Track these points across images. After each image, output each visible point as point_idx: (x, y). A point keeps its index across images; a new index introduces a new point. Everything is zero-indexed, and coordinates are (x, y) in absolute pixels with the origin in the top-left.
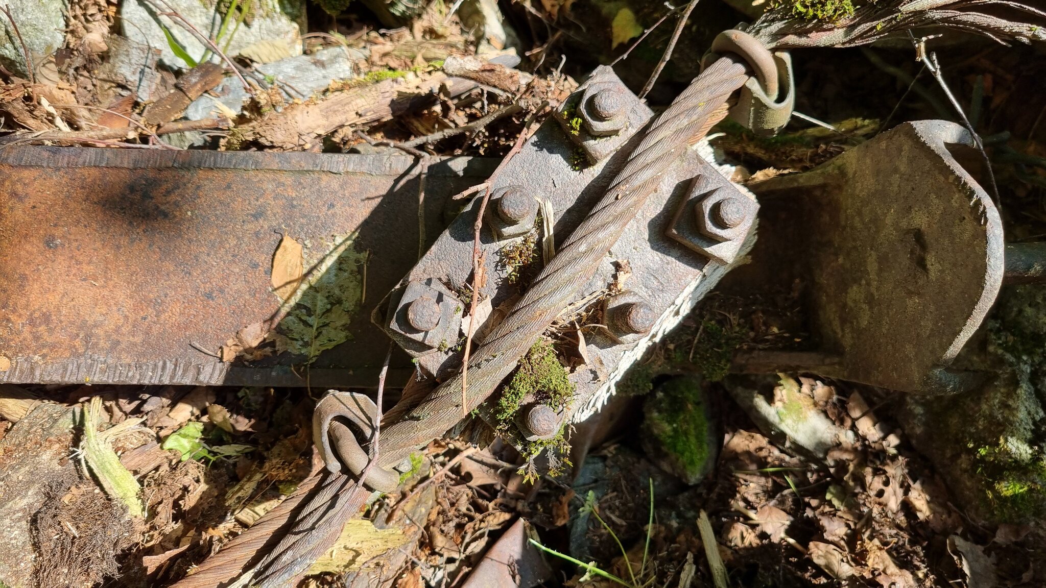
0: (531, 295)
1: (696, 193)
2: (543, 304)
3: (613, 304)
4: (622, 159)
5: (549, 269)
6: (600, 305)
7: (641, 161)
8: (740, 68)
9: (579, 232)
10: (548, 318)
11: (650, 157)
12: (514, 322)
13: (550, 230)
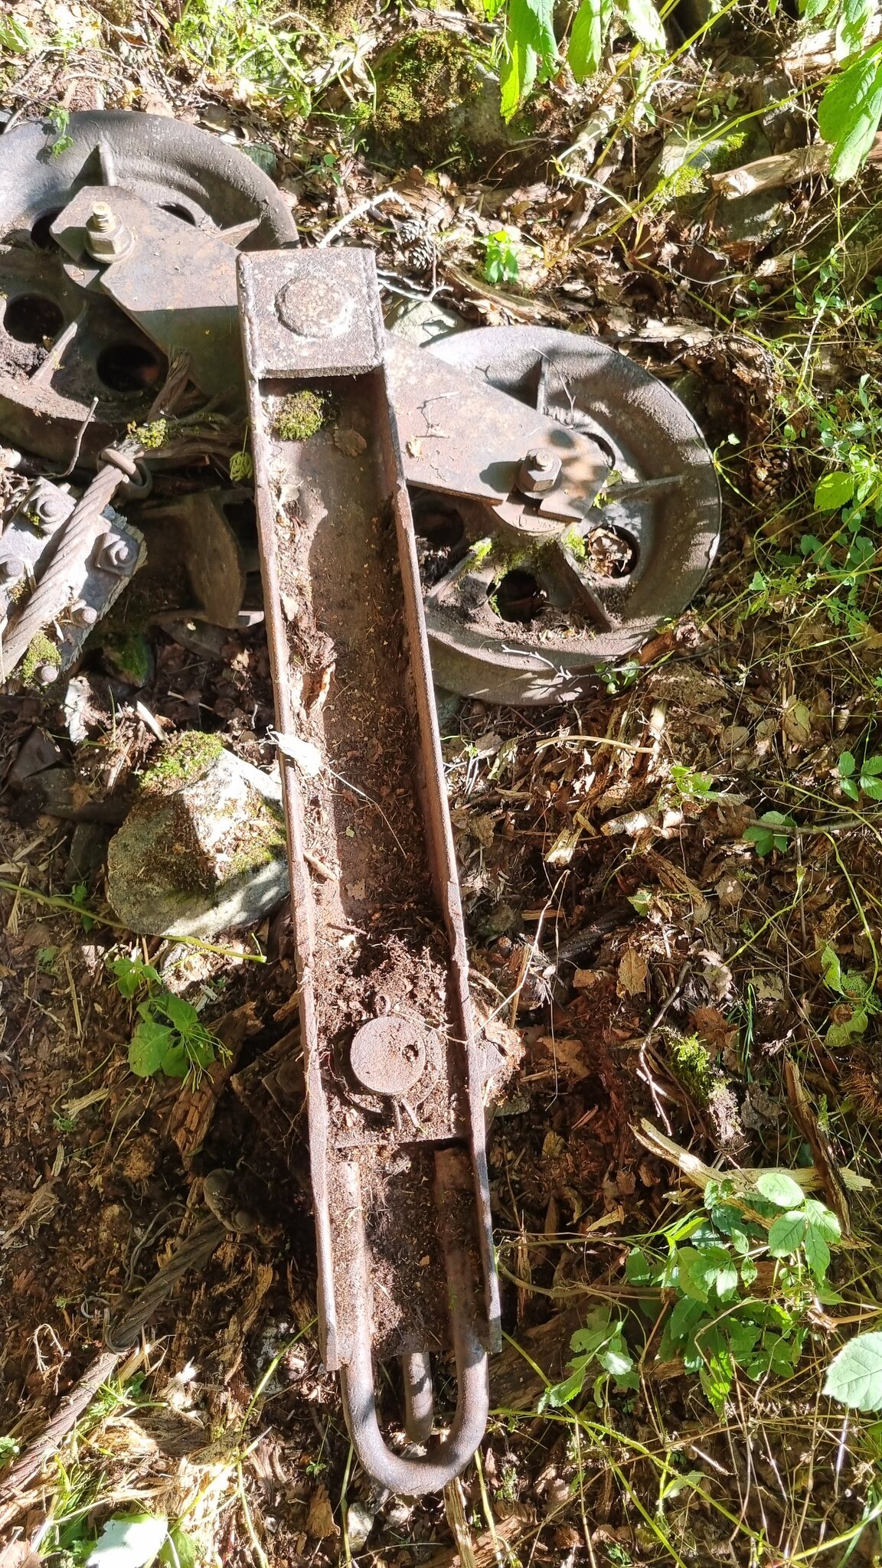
0: (27, 612)
1: (106, 545)
2: (35, 616)
3: (74, 609)
4: (61, 534)
5: (34, 597)
6: (67, 610)
7: (73, 533)
8: (118, 471)
9: (47, 576)
10: (39, 622)
11: (77, 530)
12: (22, 627)
13: (31, 573)
